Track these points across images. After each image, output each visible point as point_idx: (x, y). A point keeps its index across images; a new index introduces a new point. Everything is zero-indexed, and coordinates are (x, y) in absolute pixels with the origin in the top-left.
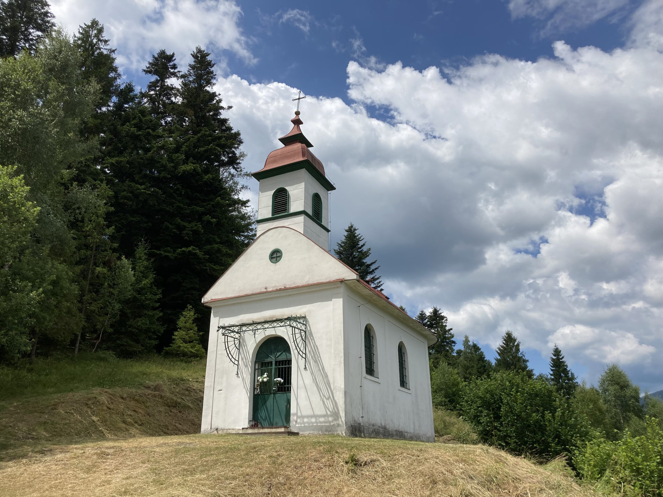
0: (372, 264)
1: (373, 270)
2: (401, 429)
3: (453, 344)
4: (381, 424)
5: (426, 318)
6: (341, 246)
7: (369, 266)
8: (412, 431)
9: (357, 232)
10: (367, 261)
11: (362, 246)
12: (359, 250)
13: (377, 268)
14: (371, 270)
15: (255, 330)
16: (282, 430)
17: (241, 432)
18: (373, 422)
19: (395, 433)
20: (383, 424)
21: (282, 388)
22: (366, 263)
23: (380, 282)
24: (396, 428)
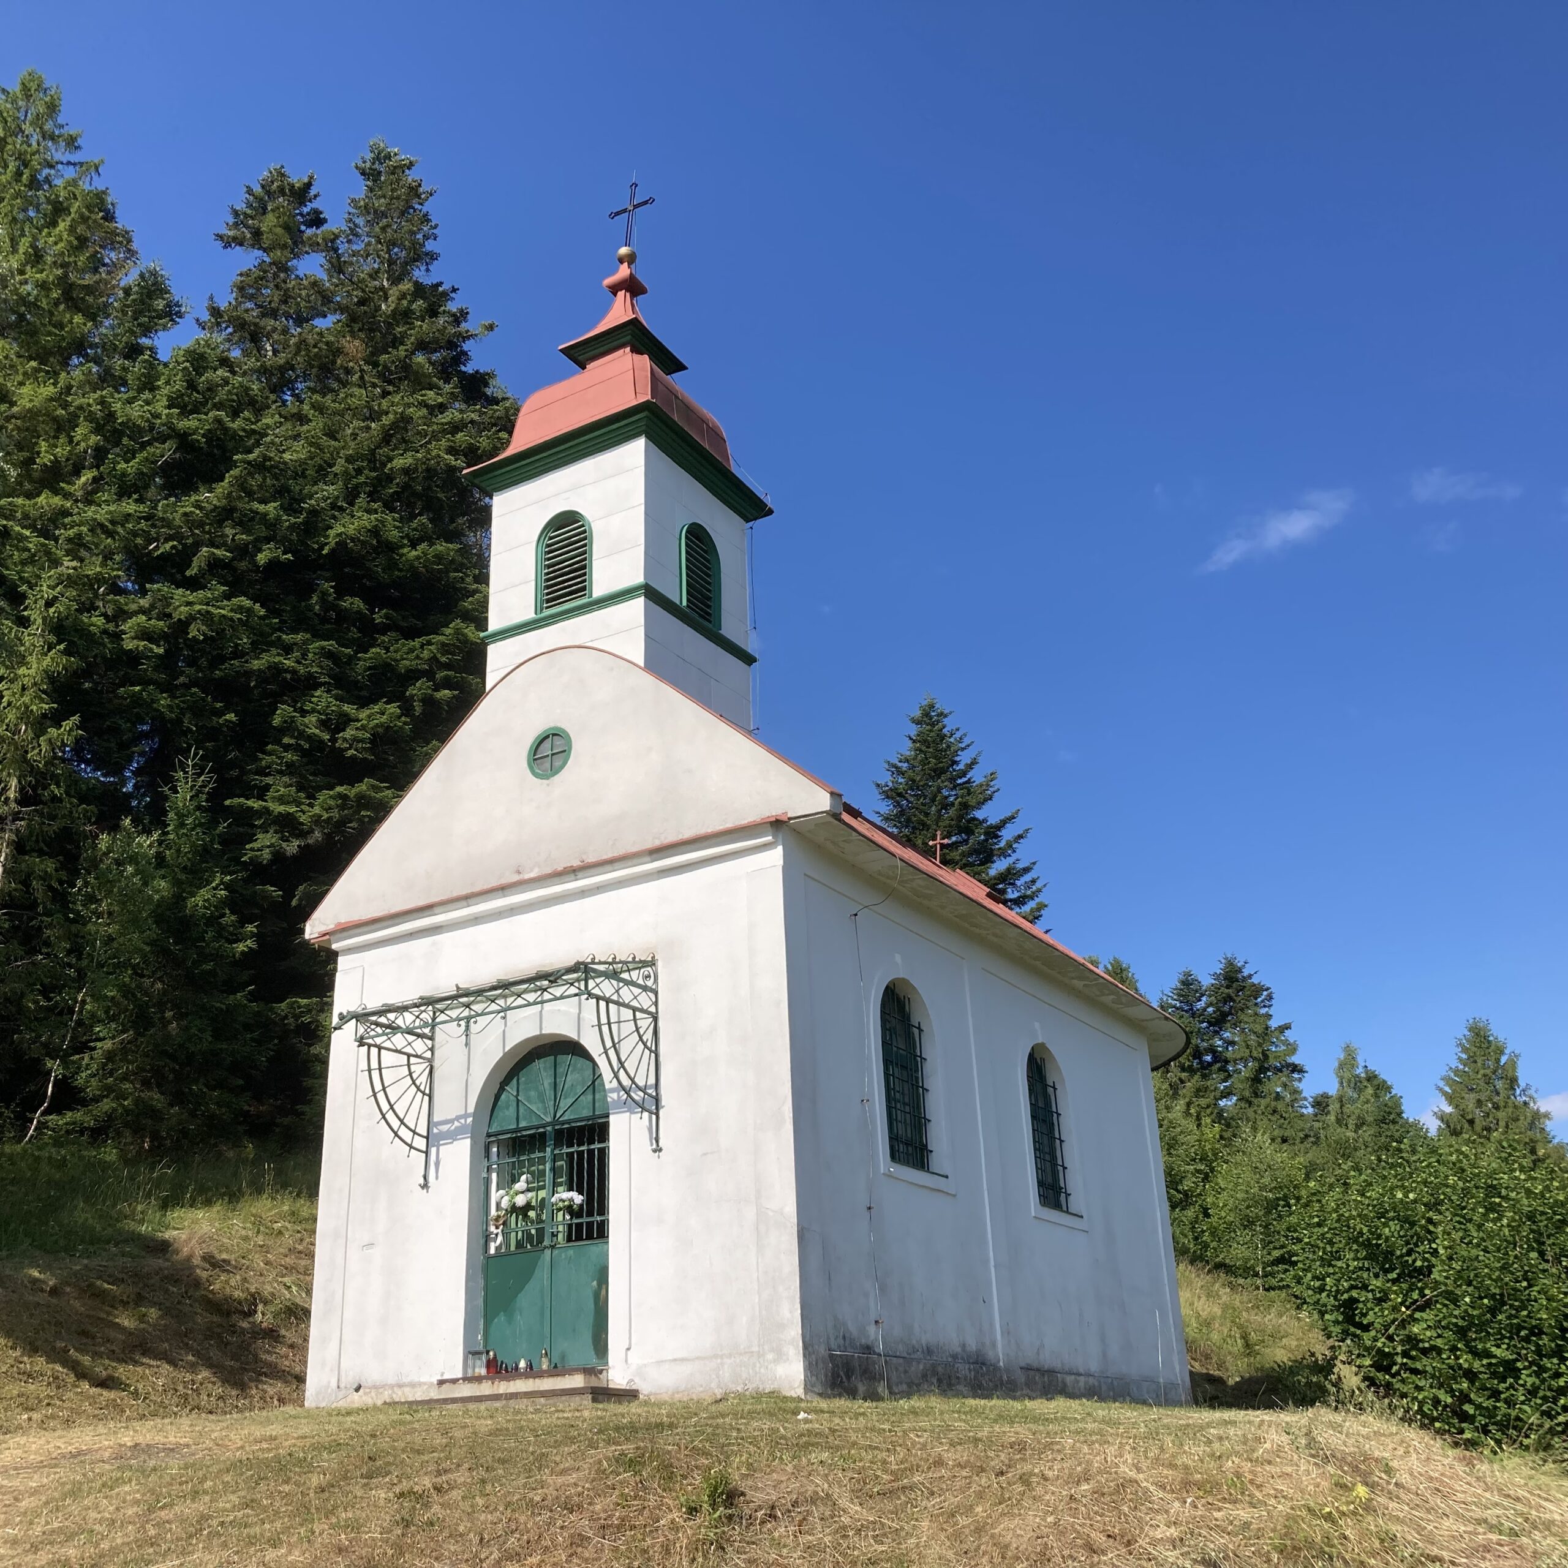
0: (1003, 823)
1: (1009, 845)
2: (1048, 1360)
3: (1296, 1076)
4: (964, 1346)
5: (1202, 995)
6: (900, 772)
7: (993, 832)
8: (1094, 1366)
9: (949, 724)
10: (989, 813)
11: (970, 766)
12: (959, 781)
13: (1020, 837)
14: (1002, 844)
15: (468, 1019)
16: (577, 1381)
17: (434, 1394)
18: (925, 1338)
19: (1021, 1378)
20: (972, 1345)
21: (579, 1226)
22: (985, 820)
23: (1033, 881)
24: (1029, 1357)
